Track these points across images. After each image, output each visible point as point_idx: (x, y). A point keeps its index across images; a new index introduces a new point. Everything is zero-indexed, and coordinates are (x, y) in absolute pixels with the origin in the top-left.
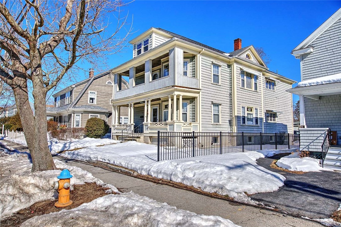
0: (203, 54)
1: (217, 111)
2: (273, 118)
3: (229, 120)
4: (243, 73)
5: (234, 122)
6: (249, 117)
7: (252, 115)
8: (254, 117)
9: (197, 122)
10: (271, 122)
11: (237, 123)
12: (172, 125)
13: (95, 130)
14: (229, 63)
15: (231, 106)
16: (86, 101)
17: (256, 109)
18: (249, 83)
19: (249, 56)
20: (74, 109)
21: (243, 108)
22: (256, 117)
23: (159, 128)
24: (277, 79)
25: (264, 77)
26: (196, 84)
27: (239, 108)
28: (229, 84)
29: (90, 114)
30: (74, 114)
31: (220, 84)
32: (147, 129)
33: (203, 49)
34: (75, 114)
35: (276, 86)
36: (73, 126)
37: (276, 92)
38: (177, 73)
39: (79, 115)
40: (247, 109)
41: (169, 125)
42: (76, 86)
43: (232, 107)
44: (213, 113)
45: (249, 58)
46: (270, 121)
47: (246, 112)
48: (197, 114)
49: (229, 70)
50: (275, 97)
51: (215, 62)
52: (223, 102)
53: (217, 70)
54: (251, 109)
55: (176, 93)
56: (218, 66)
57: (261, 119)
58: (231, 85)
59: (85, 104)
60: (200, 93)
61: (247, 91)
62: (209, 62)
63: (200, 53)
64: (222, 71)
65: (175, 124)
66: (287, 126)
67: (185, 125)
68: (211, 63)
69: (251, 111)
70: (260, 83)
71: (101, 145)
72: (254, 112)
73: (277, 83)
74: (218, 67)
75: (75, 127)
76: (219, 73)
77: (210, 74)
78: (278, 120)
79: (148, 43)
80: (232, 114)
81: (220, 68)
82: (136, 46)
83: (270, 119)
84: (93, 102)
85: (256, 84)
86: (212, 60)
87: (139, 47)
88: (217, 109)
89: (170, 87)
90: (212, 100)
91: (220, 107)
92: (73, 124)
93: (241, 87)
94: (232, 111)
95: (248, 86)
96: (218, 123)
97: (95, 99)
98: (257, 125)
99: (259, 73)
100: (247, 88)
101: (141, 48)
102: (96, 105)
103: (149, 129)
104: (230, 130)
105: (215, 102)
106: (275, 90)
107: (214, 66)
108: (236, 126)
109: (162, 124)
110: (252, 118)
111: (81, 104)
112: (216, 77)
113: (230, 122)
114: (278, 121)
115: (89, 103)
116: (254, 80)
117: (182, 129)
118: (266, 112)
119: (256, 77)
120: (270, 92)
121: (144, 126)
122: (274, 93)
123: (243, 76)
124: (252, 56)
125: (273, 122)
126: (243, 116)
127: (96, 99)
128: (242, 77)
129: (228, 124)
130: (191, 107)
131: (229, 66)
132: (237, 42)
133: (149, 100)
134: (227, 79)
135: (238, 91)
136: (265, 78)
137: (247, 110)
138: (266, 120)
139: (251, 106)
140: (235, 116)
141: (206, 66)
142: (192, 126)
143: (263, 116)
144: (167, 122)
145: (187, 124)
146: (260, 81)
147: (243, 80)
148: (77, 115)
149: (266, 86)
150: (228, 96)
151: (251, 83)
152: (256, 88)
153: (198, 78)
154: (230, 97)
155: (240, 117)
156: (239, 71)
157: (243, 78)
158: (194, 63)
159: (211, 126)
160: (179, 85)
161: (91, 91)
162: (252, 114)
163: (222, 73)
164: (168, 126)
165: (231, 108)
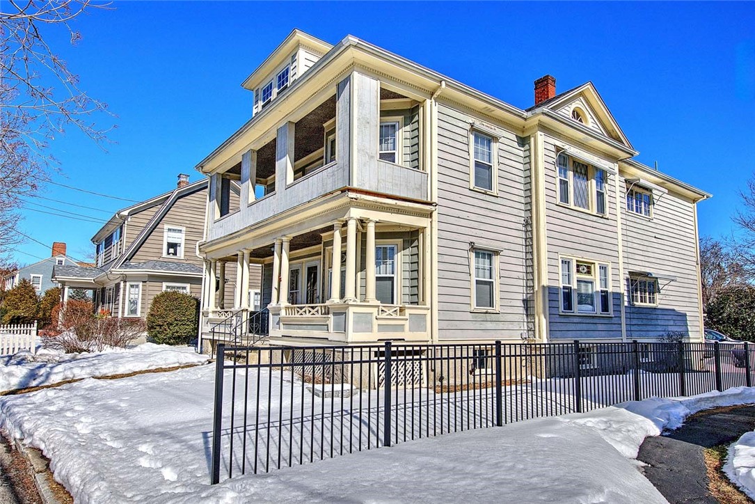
0: (444, 101)
1: (487, 273)
2: (649, 294)
3: (523, 300)
4: (564, 160)
5: (539, 304)
6: (583, 292)
7: (590, 285)
8: (597, 292)
9: (425, 305)
10: (643, 304)
11: (547, 308)
12: (342, 314)
13: (171, 324)
14: (523, 132)
15: (529, 256)
16: (156, 250)
17: (603, 268)
18: (581, 192)
19: (581, 113)
20: (123, 271)
21: (566, 263)
22: (602, 292)
23: (309, 321)
24: (658, 184)
25: (623, 179)
26: (420, 189)
27: (553, 262)
28: (522, 193)
29: (165, 284)
30: (125, 282)
31: (495, 191)
32: (278, 323)
33: (443, 83)
34: (128, 284)
35: (656, 206)
36: (123, 312)
37: (655, 221)
38: (359, 151)
39: (137, 286)
40: (578, 266)
41: (335, 314)
42: (131, 214)
43: (532, 259)
44: (474, 279)
45: (581, 120)
46: (642, 301)
47: (575, 276)
48: (423, 278)
49: (521, 154)
50: (654, 235)
51: (479, 124)
52: (506, 245)
53: (486, 150)
54: (589, 268)
55: (356, 213)
56: (491, 139)
57: (618, 296)
58: (530, 197)
59: (155, 259)
60: (435, 214)
61: (576, 214)
62: (461, 124)
63: (435, 96)
64: (502, 153)
65: (351, 310)
66: (685, 315)
67: (384, 315)
68: (468, 127)
69: (589, 272)
70: (613, 195)
71: (150, 368)
72: (596, 275)
73: (657, 197)
74: (489, 142)
75: (126, 315)
76: (492, 161)
77: (463, 161)
78: (660, 301)
79: (287, 78)
80: (533, 280)
81: (495, 146)
82: (261, 93)
83: (641, 297)
84: (175, 254)
85: (600, 195)
86: (471, 120)
87: (267, 95)
88: (487, 266)
89: (335, 194)
90: (473, 239)
91: (496, 259)
92: (123, 308)
93: (558, 202)
94: (532, 273)
95: (579, 199)
96: (490, 309)
97: (180, 246)
98: (605, 314)
99: (611, 165)
100: (575, 205)
101: (271, 95)
102: (185, 262)
103: (281, 324)
104: (526, 328)
105: (480, 243)
106: (653, 216)
107: (476, 137)
108: (545, 318)
109: (316, 309)
110: (590, 292)
111: (145, 258)
112: (483, 169)
113: (528, 304)
114: (663, 302)
115: (165, 254)
116: (597, 185)
117: (375, 328)
118: (628, 276)
119: (602, 176)
120: (638, 220)
121: (270, 314)
122: (649, 224)
123: (565, 171)
124: (588, 117)
125: (648, 304)
126: (564, 288)
127: (183, 246)
128: (560, 172)
129: (522, 310)
130: (407, 259)
131: (523, 141)
132: (542, 85)
133: (284, 238)
134: (517, 179)
135: (551, 213)
136: (626, 181)
137: (578, 271)
138: (632, 299)
139: (587, 258)
140: (543, 286)
141: (452, 136)
142: (407, 316)
143: (623, 289)
144: (328, 303)
145: (390, 312)
146: (613, 188)
147: (564, 184)
148: (132, 286)
149: (628, 205)
150: (521, 227)
151: (588, 192)
152: (601, 207)
153: (428, 171)
154: (526, 231)
155: (558, 289)
156: (553, 155)
157: (563, 175)
158: (416, 125)
159: (470, 316)
160: (366, 188)
161: (170, 227)
162: (591, 283)
163: (502, 160)
164: (331, 316)
165: (529, 263)
